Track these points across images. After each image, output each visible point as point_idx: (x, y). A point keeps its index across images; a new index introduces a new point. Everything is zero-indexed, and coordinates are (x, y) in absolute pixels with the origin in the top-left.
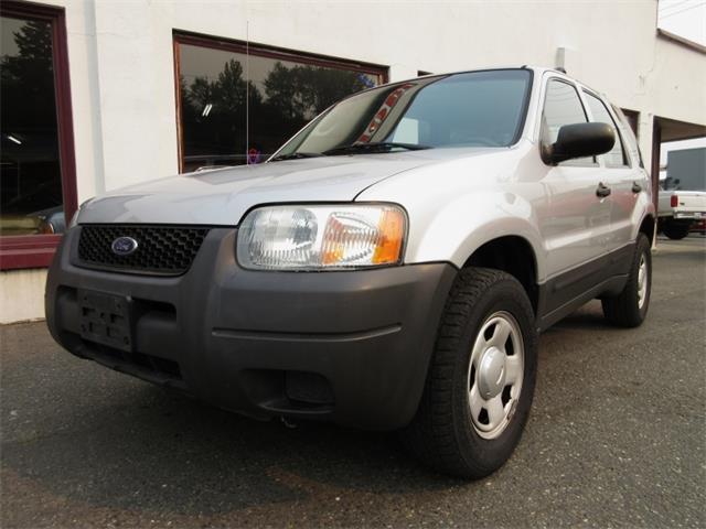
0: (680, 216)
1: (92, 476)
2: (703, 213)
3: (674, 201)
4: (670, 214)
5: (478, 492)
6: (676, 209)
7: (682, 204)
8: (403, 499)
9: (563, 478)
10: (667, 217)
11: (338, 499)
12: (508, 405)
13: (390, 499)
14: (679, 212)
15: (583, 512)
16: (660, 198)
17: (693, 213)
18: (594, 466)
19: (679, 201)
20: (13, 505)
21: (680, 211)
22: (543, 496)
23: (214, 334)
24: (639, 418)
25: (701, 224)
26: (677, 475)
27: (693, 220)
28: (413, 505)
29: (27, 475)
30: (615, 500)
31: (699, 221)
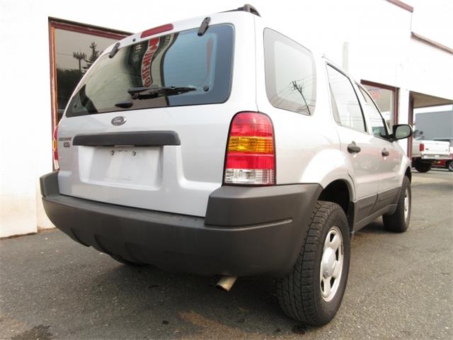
0: (425, 157)
3: (422, 147)
6: (423, 153)
7: (427, 149)
10: (418, 158)
16: (413, 145)
17: (434, 155)
19: (425, 147)
21: (426, 154)
25: (439, 162)
27: (434, 160)
31: (437, 160)
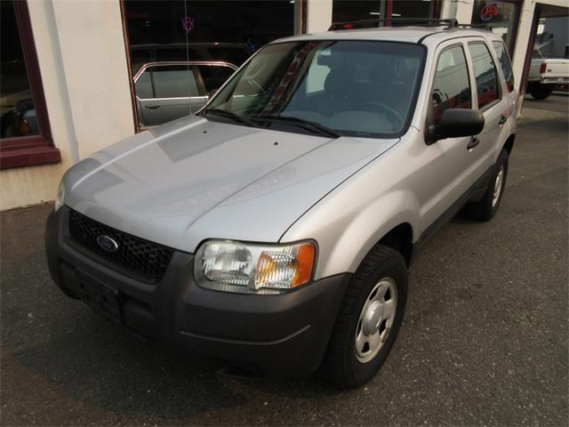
0: (545, 82)
1: (98, 382)
2: (566, 78)
3: (543, 68)
4: (538, 79)
5: (358, 396)
6: (543, 75)
7: (549, 71)
8: (309, 404)
9: (415, 383)
10: (535, 82)
11: (266, 404)
12: (384, 333)
13: (300, 402)
14: (546, 78)
15: (425, 415)
16: (531, 65)
17: (556, 78)
18: (438, 371)
19: (547, 68)
20: (48, 410)
22: (400, 400)
23: (182, 332)
24: (475, 323)
25: (562, 87)
26: (491, 379)
27: (556, 84)
28: (315, 409)
29: (53, 381)
30: (447, 404)
31: (560, 85)
